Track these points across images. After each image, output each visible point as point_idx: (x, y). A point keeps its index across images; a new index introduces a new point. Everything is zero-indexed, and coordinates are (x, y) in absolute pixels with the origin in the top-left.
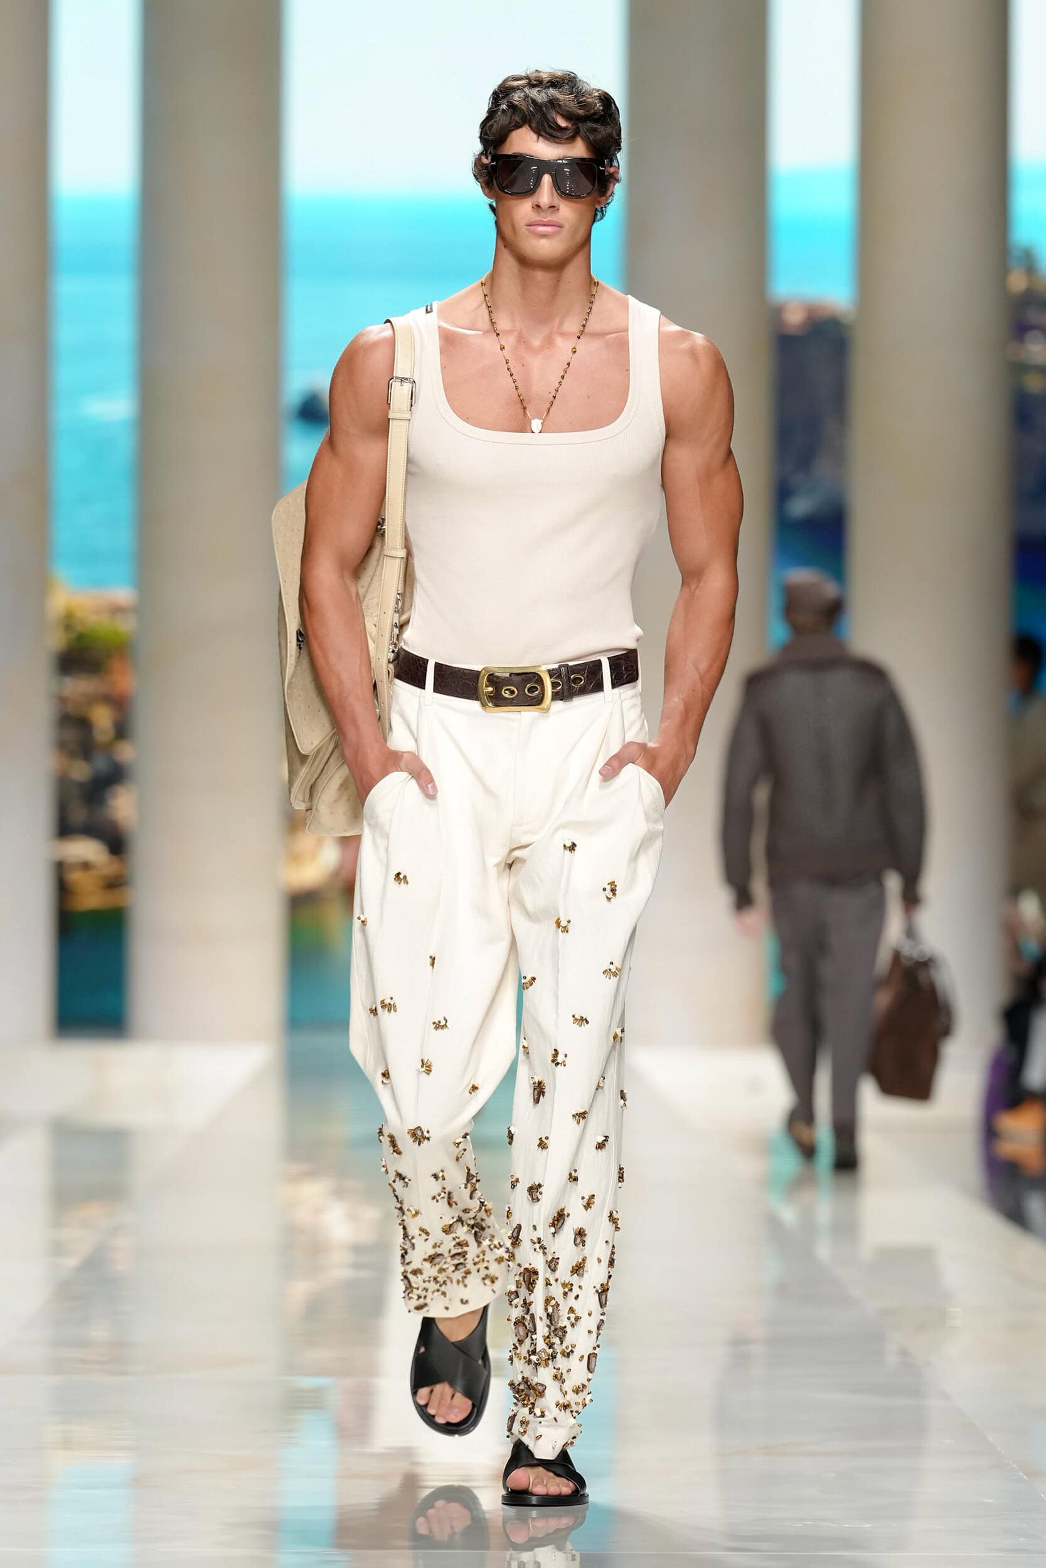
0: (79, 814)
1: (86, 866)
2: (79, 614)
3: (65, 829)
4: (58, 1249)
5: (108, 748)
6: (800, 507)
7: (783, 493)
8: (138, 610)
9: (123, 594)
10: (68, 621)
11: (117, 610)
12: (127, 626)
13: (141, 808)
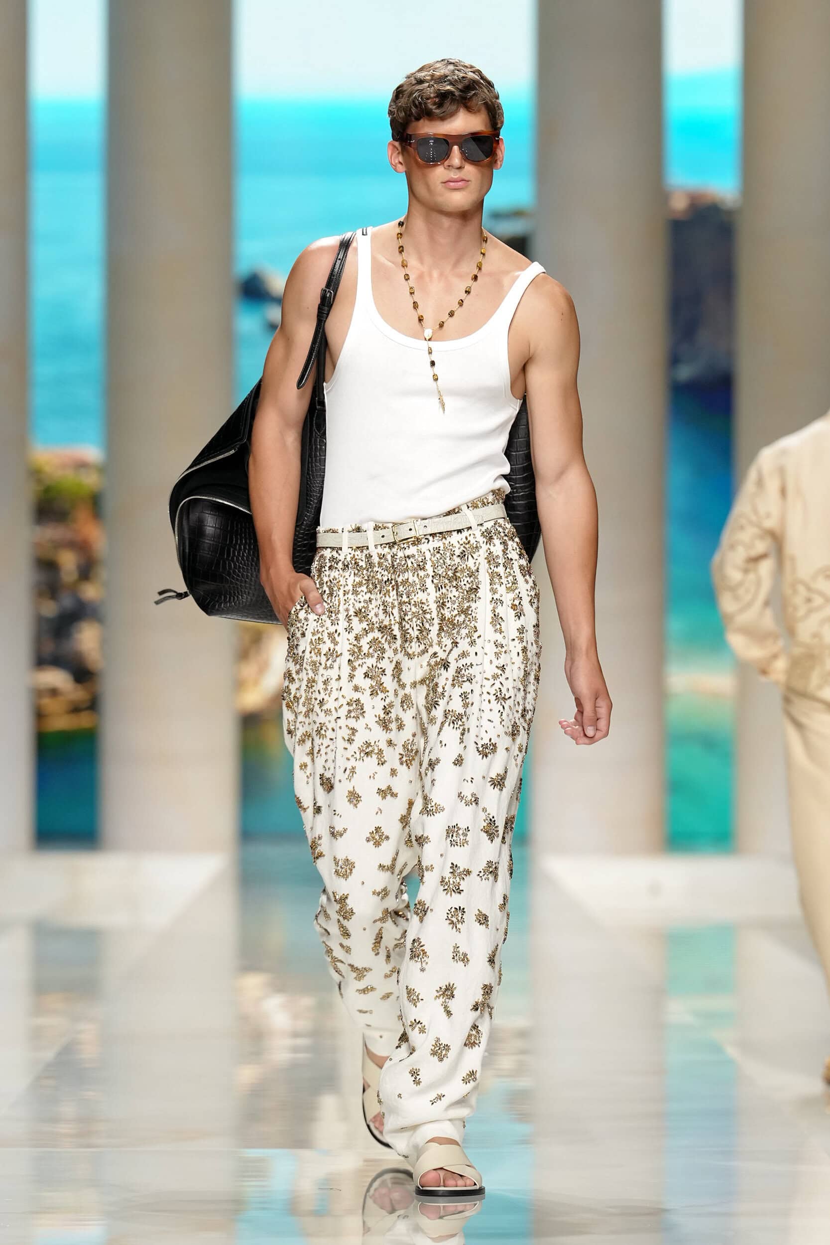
0: (48, 647)
1: (54, 692)
2: (47, 469)
3: (42, 661)
4: (36, 1036)
5: (73, 589)
6: (685, 373)
7: (674, 360)
8: (102, 469)
9: (92, 452)
10: (36, 474)
11: (82, 465)
12: (90, 481)
13: (104, 642)
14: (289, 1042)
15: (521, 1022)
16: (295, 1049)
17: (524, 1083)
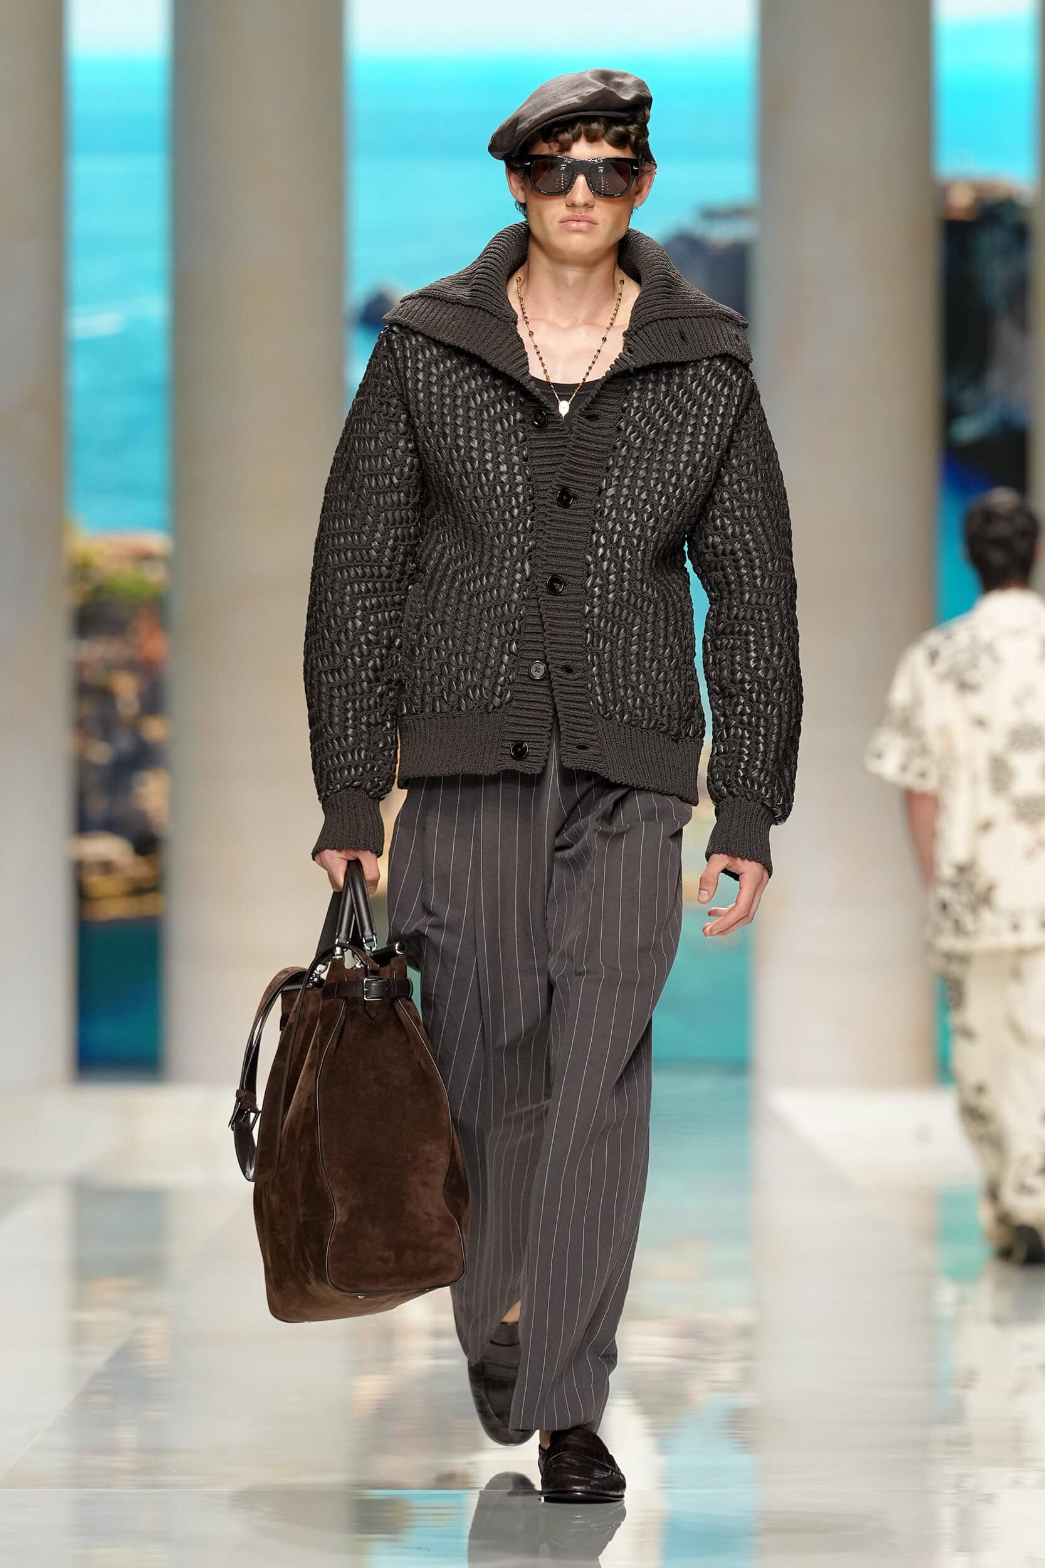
0: (99, 806)
1: (107, 867)
2: (98, 561)
3: (84, 825)
4: (79, 1335)
5: (134, 728)
6: (968, 429)
7: (950, 413)
8: (169, 561)
9: (157, 541)
10: (82, 570)
11: (145, 557)
12: (155, 576)
13: (173, 797)
14: (427, 1343)
15: (740, 1315)
16: (437, 1354)
17: (745, 1399)
